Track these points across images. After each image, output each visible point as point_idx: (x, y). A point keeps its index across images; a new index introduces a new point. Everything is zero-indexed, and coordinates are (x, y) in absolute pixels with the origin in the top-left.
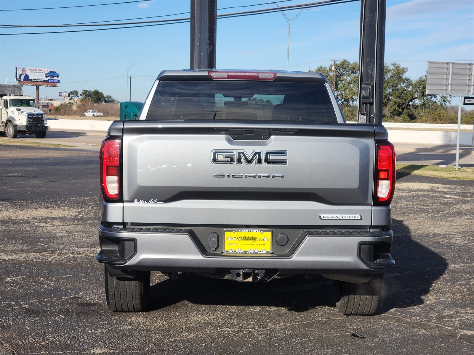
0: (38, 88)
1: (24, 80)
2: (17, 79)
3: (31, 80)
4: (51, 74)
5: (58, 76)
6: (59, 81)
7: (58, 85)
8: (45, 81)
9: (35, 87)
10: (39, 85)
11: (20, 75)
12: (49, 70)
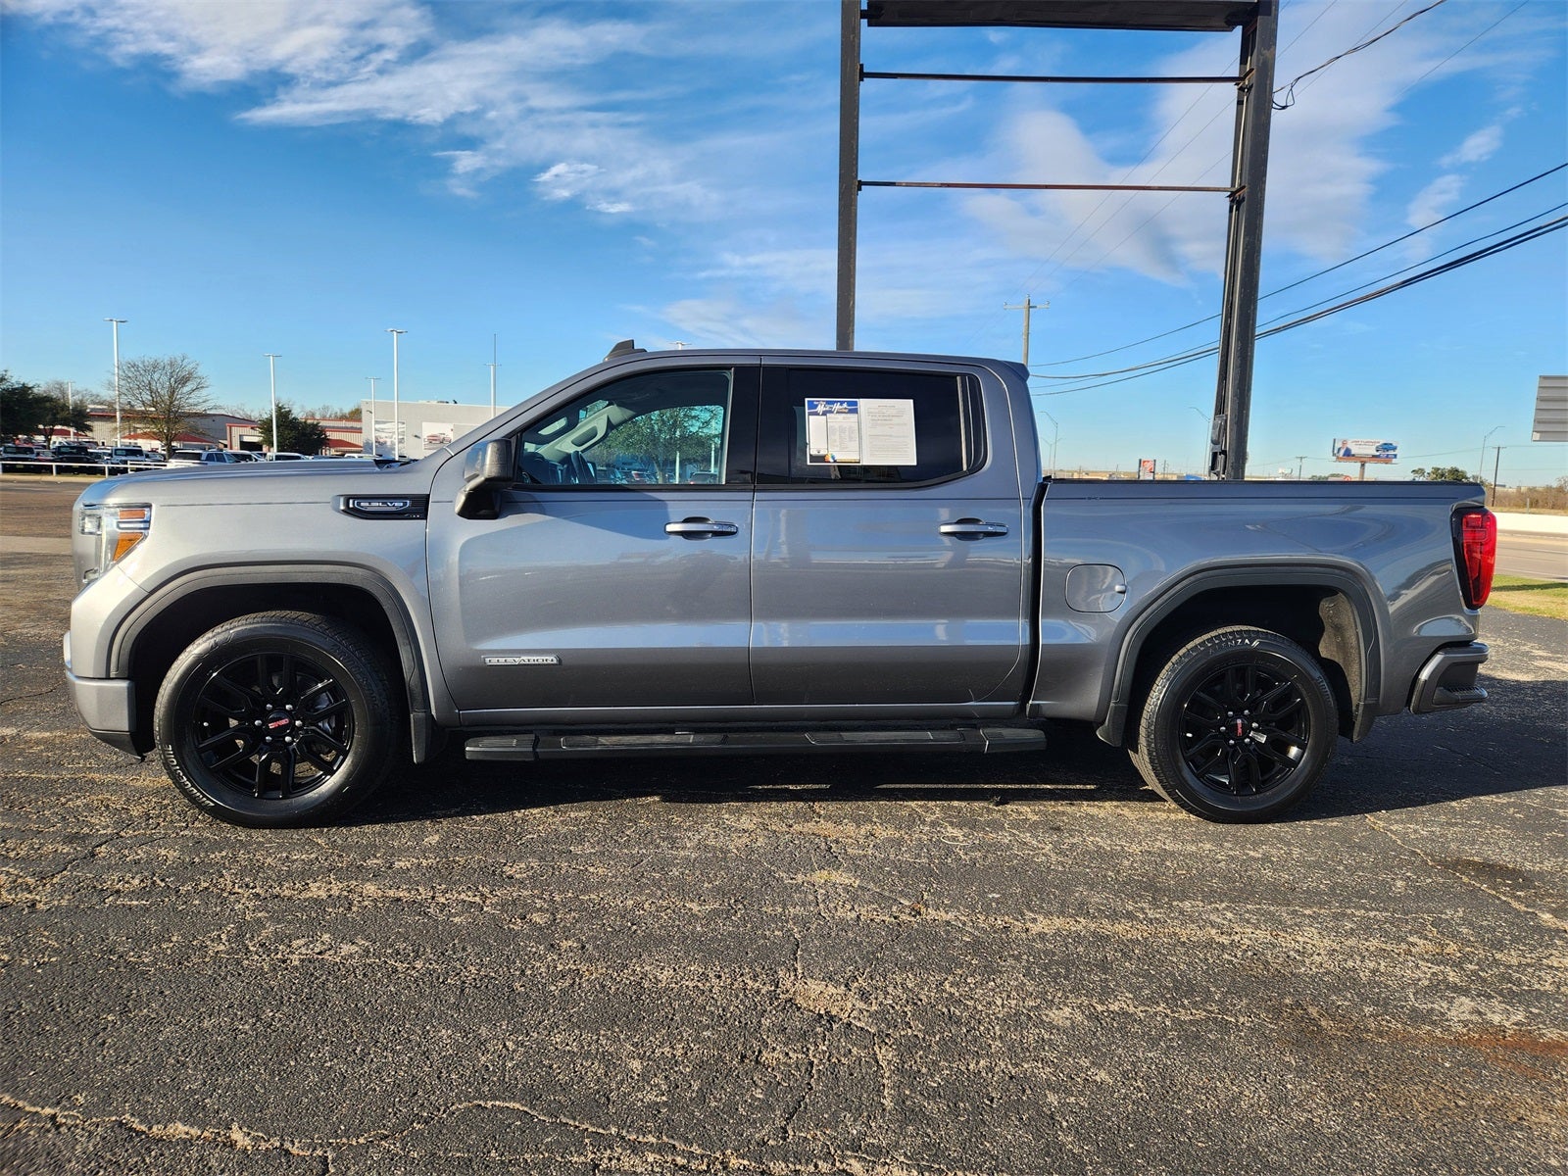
0: (1363, 465)
1: (1344, 455)
2: (1334, 455)
3: (1353, 455)
4: (1385, 446)
5: (1395, 449)
6: (1395, 456)
7: (1394, 460)
8: (1374, 456)
9: (1359, 464)
10: (1365, 462)
11: (1339, 449)
12: (1382, 442)
